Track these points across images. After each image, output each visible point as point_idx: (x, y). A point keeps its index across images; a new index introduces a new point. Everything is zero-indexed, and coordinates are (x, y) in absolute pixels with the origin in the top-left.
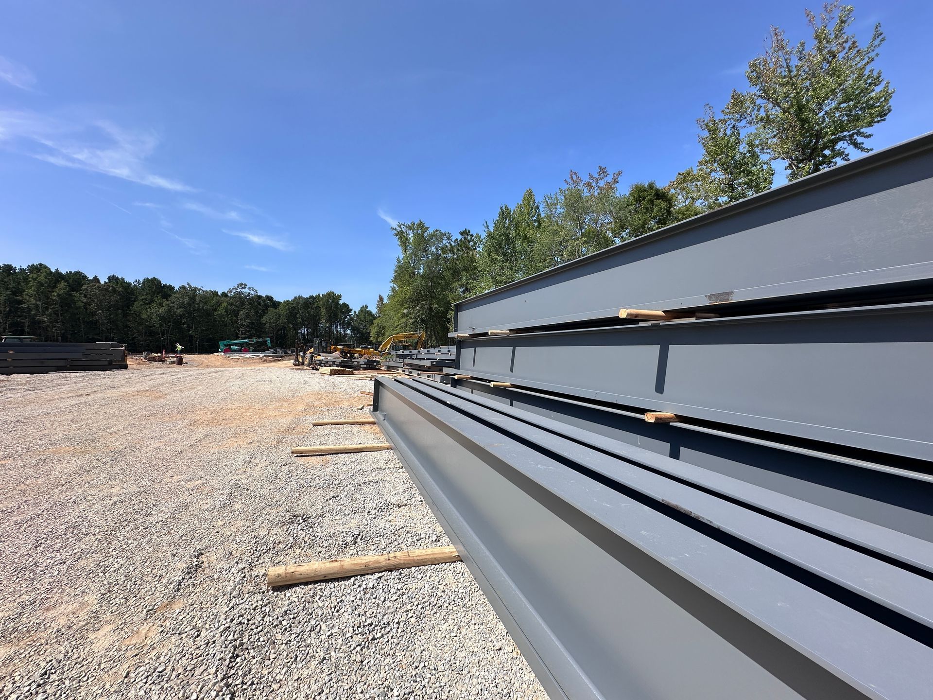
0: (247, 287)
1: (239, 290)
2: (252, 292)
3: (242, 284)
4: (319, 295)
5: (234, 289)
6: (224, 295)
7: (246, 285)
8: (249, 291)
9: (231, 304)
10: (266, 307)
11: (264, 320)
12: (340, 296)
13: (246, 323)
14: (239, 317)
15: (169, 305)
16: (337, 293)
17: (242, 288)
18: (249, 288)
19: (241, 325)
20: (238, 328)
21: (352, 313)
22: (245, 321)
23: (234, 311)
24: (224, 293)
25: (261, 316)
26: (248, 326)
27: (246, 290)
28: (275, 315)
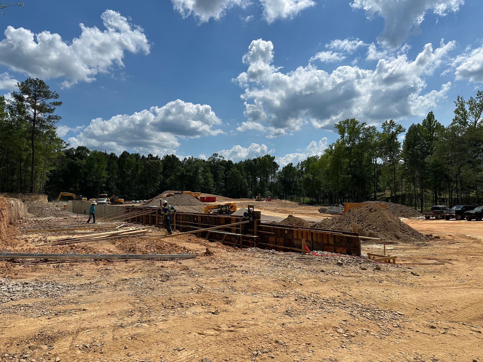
0: (218, 156)
4: (260, 157)
7: (218, 154)
12: (274, 158)
18: (220, 156)
28: (236, 173)
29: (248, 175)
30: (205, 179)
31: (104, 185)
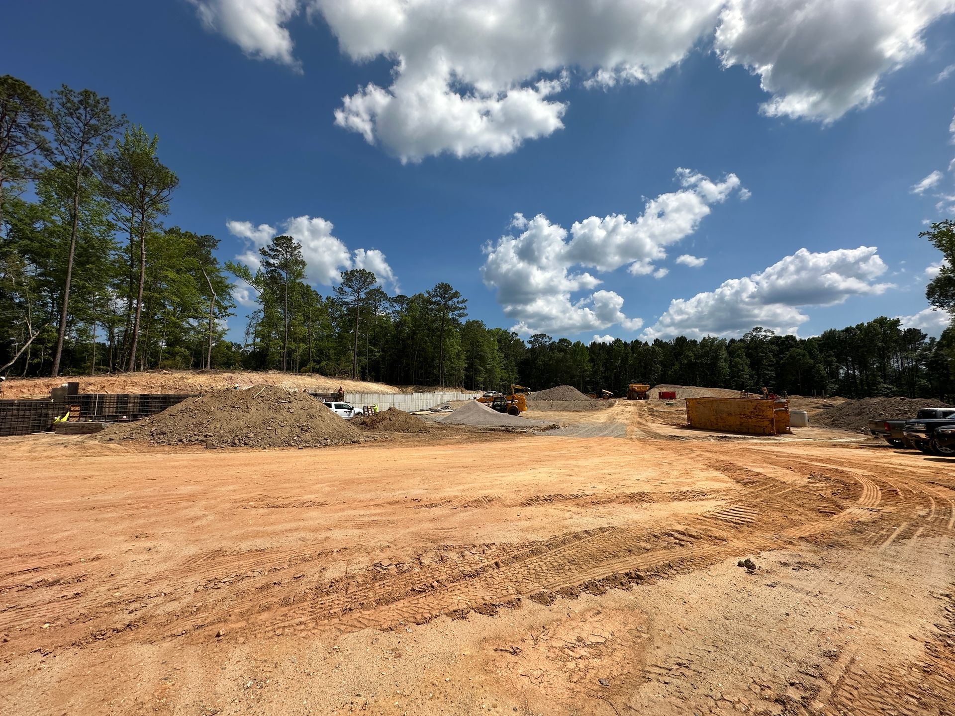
0: (763, 330)
1: (754, 334)
2: (768, 334)
3: (757, 328)
4: (862, 324)
5: (749, 334)
6: (741, 340)
7: (761, 328)
8: (765, 334)
12: (898, 321)
16: (892, 318)
17: (758, 332)
18: (765, 331)
21: (927, 340)
27: (762, 333)
28: (798, 355)
29: (829, 356)
30: (730, 367)
31: (588, 379)
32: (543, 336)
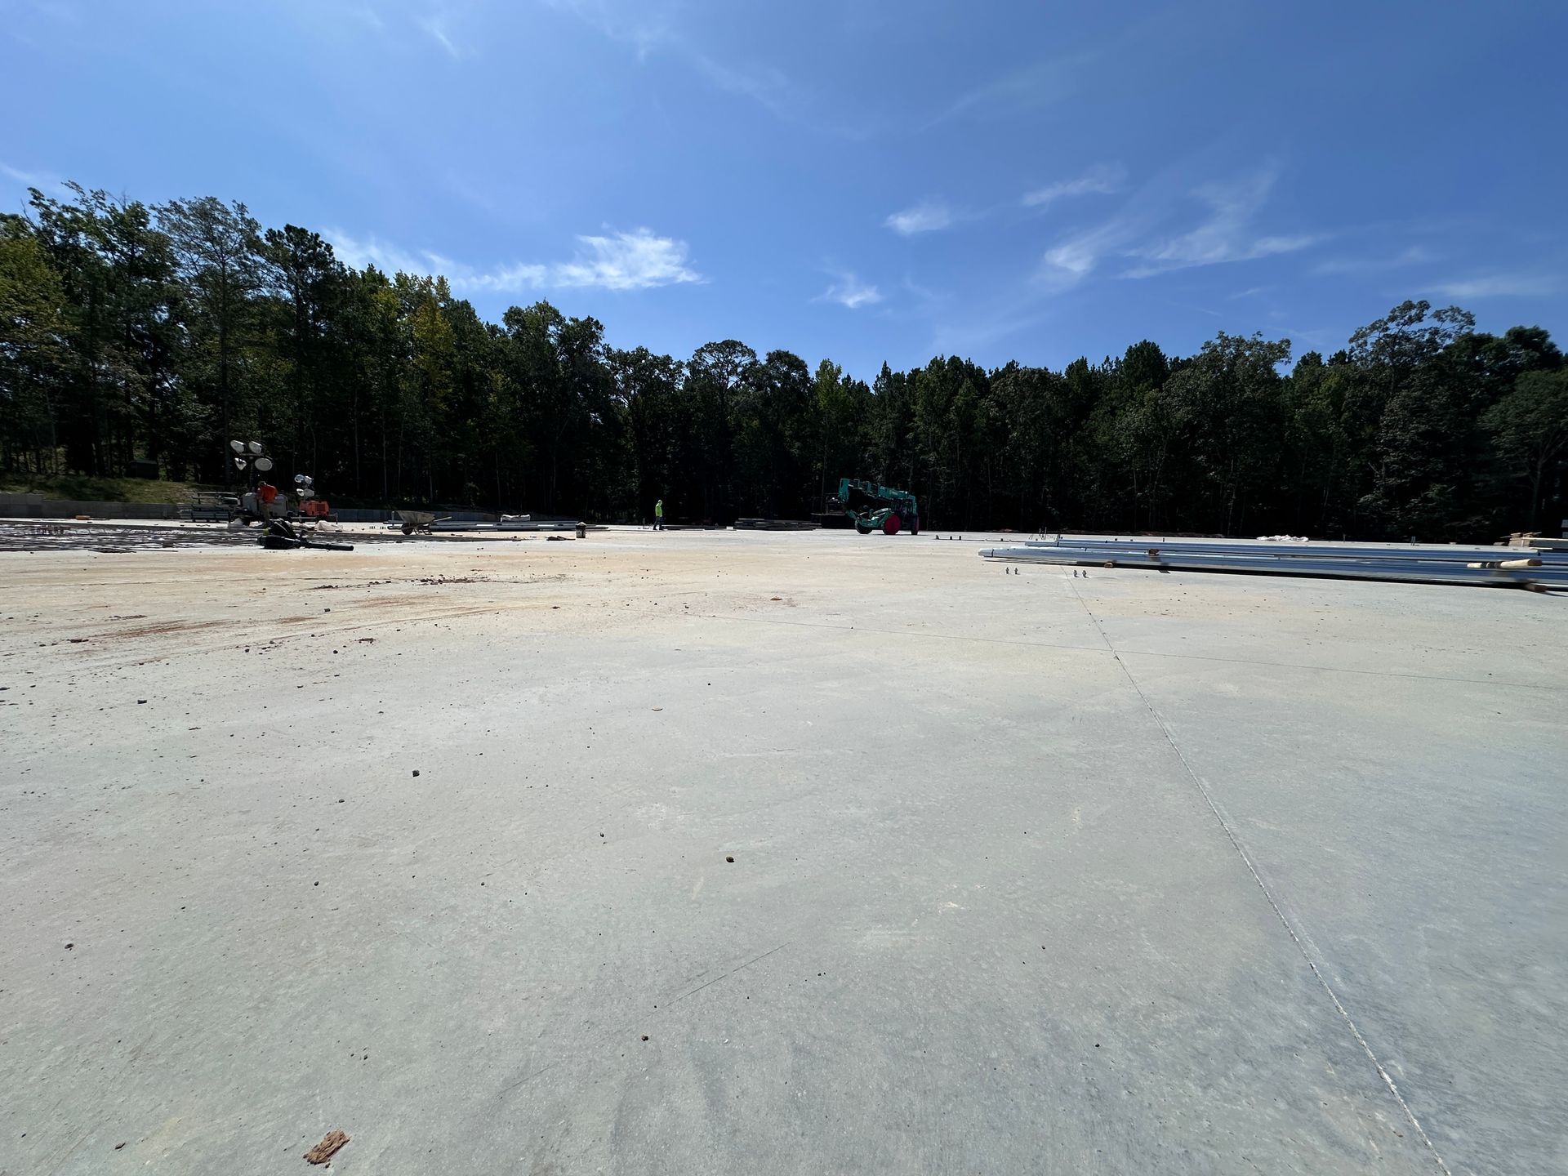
1: (1393, 328)
2: (1448, 326)
3: (1409, 306)
5: (1373, 327)
8: (1436, 323)
9: (1362, 380)
10: (1509, 375)
11: (1489, 419)
13: (1407, 438)
14: (1385, 420)
15: (1156, 400)
17: (1411, 321)
19: (1388, 444)
20: (1375, 457)
22: (1404, 429)
23: (1367, 402)
24: (1341, 356)
25: (1481, 406)
26: (1413, 447)
27: (1429, 322)
32: (730, 346)
